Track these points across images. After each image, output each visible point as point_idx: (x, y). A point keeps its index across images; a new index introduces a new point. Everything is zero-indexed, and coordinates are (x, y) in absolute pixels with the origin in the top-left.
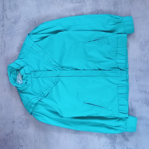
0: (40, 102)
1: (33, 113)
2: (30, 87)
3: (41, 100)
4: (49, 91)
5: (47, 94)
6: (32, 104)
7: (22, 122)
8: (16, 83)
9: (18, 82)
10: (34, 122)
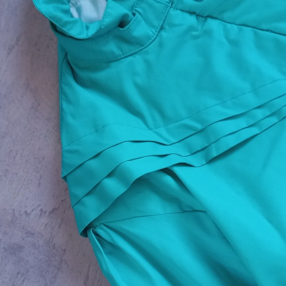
0: (169, 179)
1: (100, 231)
2: (138, 61)
3: (178, 171)
4: (254, 131)
5: (232, 142)
6: (110, 175)
7: (20, 248)
8: (66, 7)
9: (79, 10)
10: (87, 277)
